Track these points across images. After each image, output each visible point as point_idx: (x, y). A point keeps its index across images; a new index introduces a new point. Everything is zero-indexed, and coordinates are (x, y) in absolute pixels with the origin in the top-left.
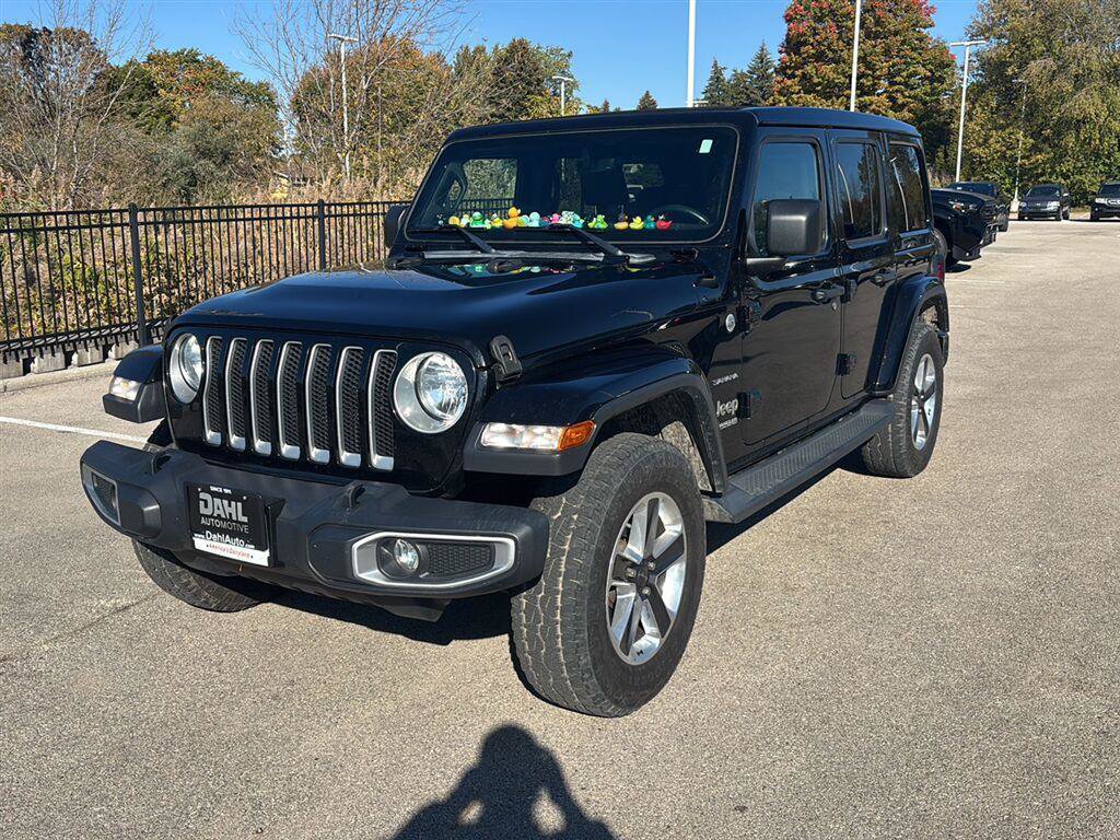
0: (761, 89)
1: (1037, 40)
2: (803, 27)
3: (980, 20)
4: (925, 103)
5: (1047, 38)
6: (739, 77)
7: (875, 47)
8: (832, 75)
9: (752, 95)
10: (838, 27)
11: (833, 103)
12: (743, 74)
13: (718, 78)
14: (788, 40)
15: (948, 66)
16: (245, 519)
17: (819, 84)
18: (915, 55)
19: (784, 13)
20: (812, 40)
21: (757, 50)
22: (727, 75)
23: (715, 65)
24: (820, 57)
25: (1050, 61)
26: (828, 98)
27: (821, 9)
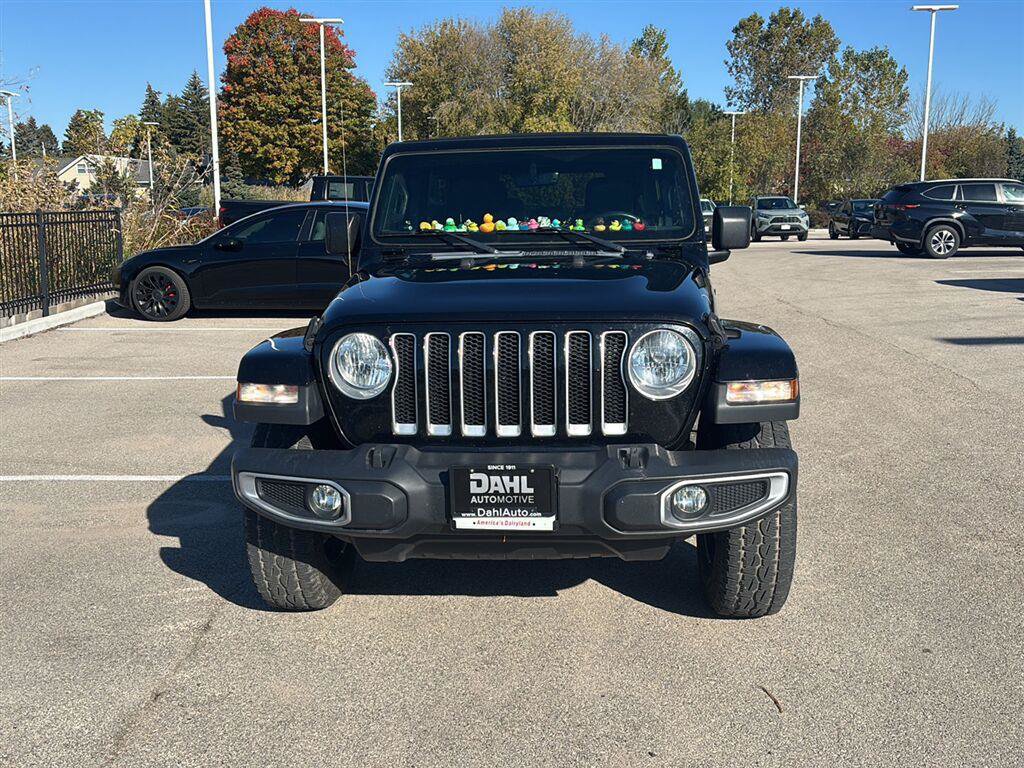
0: (197, 114)
1: (444, 86)
2: (243, 60)
3: (396, 65)
4: (355, 133)
5: (451, 83)
6: (173, 102)
7: (308, 81)
8: (273, 105)
9: (189, 119)
10: (276, 63)
11: (277, 130)
12: (177, 99)
13: (153, 101)
14: (230, 70)
15: (370, 101)
16: (531, 490)
17: (263, 112)
18: (343, 91)
19: (223, 45)
20: (252, 72)
21: (190, 77)
22: (162, 99)
23: (149, 89)
24: (260, 88)
25: (456, 104)
26: (271, 125)
27: (259, 45)
